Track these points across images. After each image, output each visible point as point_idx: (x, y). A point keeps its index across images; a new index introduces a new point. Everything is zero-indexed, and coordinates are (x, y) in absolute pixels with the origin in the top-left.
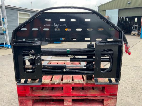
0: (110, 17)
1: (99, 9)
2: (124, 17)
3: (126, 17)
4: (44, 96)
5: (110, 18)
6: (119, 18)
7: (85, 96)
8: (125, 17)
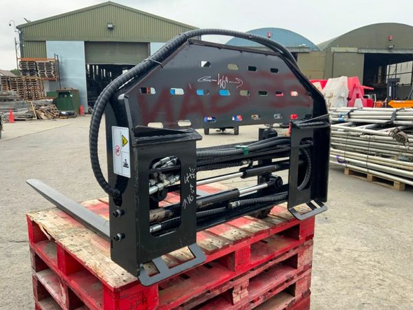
0: (62, 62)
1: (21, 35)
2: (95, 66)
3: (101, 67)
4: (193, 299)
5: (63, 65)
6: (88, 66)
7: (271, 260)
8: (99, 65)
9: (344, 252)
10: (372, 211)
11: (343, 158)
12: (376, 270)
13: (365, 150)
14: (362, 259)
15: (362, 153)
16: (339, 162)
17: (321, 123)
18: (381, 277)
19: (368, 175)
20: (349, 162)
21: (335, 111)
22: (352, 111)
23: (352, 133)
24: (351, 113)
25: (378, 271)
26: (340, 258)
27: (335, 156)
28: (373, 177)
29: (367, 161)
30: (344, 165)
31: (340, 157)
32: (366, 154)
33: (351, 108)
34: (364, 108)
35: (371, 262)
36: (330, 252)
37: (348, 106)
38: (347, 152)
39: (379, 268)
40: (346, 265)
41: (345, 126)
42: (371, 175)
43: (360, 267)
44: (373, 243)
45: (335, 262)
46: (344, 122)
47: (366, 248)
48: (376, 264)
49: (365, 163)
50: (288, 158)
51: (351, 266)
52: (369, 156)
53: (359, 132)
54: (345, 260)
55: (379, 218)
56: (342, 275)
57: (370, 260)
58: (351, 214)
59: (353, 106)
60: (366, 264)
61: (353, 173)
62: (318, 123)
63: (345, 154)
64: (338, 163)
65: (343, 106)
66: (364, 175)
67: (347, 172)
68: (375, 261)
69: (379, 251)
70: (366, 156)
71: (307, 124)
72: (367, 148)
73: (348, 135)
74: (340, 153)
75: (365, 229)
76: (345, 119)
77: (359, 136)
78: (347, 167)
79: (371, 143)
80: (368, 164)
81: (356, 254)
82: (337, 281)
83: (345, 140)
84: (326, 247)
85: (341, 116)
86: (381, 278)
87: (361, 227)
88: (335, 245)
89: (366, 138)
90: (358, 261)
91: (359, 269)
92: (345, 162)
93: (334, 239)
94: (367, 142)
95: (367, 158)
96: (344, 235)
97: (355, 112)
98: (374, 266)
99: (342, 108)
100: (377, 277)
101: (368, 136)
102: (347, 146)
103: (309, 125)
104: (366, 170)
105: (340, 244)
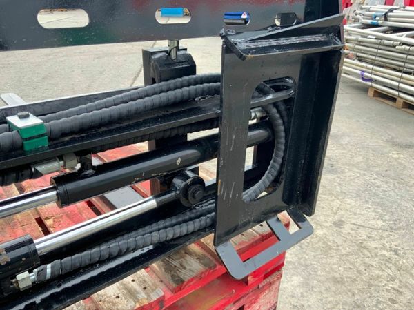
9: (347, 229)
10: (396, 156)
11: (369, 75)
12: (390, 268)
13: (400, 66)
14: (372, 245)
15: (395, 70)
16: (363, 79)
17: (319, 38)
18: (396, 285)
19: (398, 99)
20: (376, 81)
21: (368, 10)
22: (391, 11)
23: (386, 42)
24: (389, 14)
25: (392, 272)
26: (338, 240)
27: (359, 72)
28: (404, 102)
29: (399, 82)
30: (369, 83)
31: (365, 74)
32: (399, 71)
33: (390, 7)
34: (408, 8)
35: (385, 252)
36: (326, 227)
37: (385, 4)
38: (375, 68)
39: (395, 265)
40: (347, 255)
41: (378, 31)
42: (402, 101)
43: (367, 260)
44: (392, 214)
45: (330, 248)
46: (377, 26)
47: (380, 222)
48: (391, 254)
49: (397, 84)
50: (215, 131)
51: (352, 258)
52: (404, 75)
53: (396, 41)
54: (346, 245)
55: (405, 167)
56: (337, 275)
57: (384, 248)
58: (368, 159)
59: (392, 5)
60: (377, 256)
61: (380, 95)
62: (308, 39)
63: (372, 69)
64: (361, 81)
65: (380, 4)
66: (393, 99)
67: (371, 93)
68: (391, 249)
69: (399, 229)
70: (399, 74)
71: (273, 43)
72: (403, 64)
73: (380, 44)
74: (366, 68)
75: (384, 186)
76: (380, 22)
77: (394, 47)
78: (372, 87)
79: (409, 57)
80: (401, 85)
81: (363, 234)
82: (327, 290)
83: (376, 50)
84: (322, 218)
85: (375, 17)
86: (396, 287)
87: (378, 183)
88: (335, 214)
89: (404, 49)
90: (365, 248)
91: (365, 264)
92: (371, 80)
93: (336, 204)
94: (405, 56)
95: (401, 77)
96: (352, 197)
97: (396, 13)
98: (389, 260)
99: (378, 6)
100: (391, 285)
101: (408, 47)
102: (377, 58)
103: (279, 47)
104: (396, 93)
105: (343, 212)
